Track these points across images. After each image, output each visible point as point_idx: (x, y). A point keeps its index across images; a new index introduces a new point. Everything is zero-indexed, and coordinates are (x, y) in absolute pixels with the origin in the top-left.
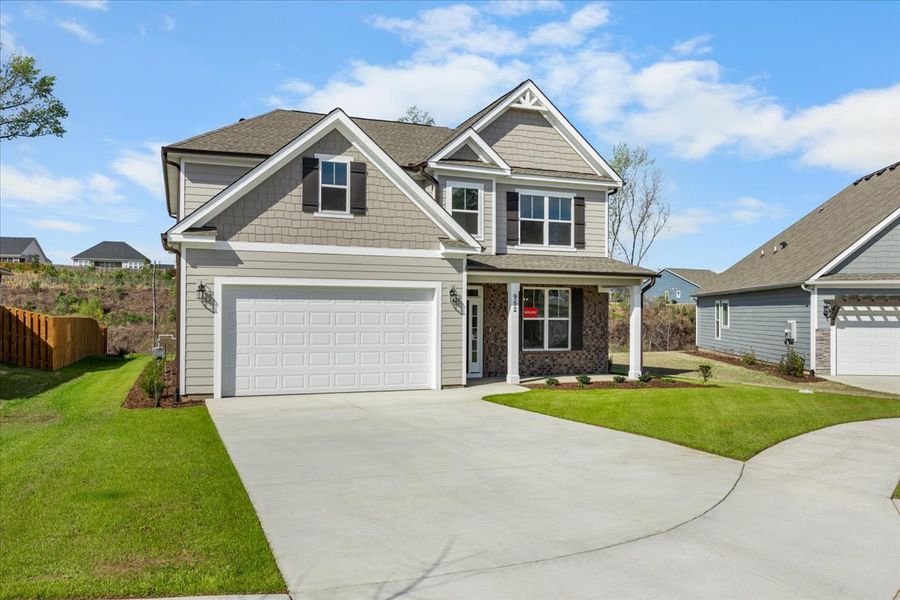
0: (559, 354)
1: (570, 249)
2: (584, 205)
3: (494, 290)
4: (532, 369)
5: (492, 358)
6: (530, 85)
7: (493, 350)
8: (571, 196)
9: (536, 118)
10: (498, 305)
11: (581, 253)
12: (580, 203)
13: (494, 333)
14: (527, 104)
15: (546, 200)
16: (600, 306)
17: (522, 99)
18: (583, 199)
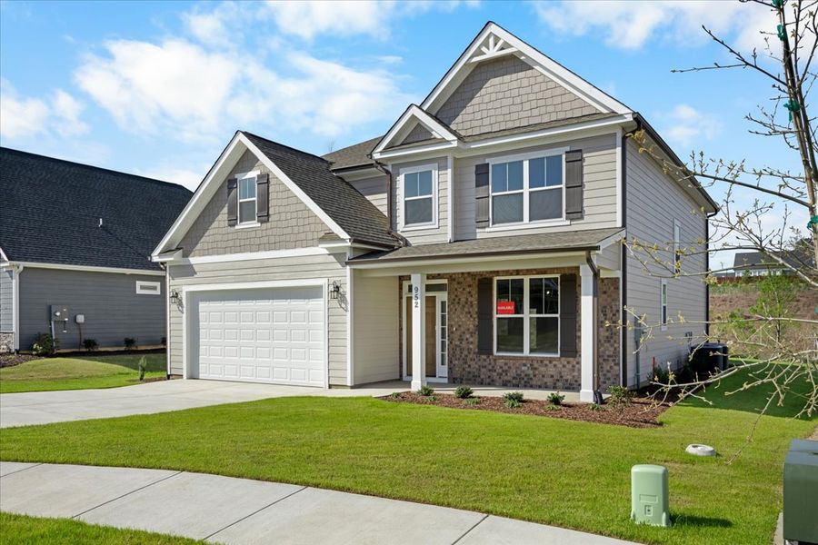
0: (542, 360)
1: (560, 224)
2: (581, 160)
3: (458, 283)
4: (506, 378)
5: (457, 362)
6: (493, 29)
7: (458, 352)
8: (561, 151)
9: (512, 63)
10: (463, 300)
11: (578, 226)
12: (576, 158)
13: (459, 333)
14: (492, 53)
15: (526, 165)
16: (604, 296)
17: (484, 49)
18: (580, 151)
